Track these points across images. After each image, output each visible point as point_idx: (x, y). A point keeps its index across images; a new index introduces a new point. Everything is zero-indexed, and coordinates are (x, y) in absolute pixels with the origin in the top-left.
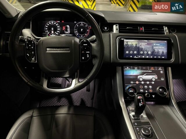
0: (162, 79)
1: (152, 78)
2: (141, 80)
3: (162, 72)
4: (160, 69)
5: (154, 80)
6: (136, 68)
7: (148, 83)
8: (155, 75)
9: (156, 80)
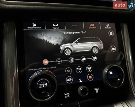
0: (113, 49)
1: (91, 47)
2: (68, 53)
3: (111, 33)
4: (108, 26)
5: (96, 51)
6: (55, 26)
7: (84, 59)
8: (97, 40)
9: (100, 51)
